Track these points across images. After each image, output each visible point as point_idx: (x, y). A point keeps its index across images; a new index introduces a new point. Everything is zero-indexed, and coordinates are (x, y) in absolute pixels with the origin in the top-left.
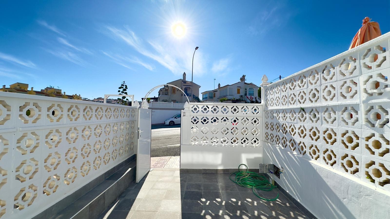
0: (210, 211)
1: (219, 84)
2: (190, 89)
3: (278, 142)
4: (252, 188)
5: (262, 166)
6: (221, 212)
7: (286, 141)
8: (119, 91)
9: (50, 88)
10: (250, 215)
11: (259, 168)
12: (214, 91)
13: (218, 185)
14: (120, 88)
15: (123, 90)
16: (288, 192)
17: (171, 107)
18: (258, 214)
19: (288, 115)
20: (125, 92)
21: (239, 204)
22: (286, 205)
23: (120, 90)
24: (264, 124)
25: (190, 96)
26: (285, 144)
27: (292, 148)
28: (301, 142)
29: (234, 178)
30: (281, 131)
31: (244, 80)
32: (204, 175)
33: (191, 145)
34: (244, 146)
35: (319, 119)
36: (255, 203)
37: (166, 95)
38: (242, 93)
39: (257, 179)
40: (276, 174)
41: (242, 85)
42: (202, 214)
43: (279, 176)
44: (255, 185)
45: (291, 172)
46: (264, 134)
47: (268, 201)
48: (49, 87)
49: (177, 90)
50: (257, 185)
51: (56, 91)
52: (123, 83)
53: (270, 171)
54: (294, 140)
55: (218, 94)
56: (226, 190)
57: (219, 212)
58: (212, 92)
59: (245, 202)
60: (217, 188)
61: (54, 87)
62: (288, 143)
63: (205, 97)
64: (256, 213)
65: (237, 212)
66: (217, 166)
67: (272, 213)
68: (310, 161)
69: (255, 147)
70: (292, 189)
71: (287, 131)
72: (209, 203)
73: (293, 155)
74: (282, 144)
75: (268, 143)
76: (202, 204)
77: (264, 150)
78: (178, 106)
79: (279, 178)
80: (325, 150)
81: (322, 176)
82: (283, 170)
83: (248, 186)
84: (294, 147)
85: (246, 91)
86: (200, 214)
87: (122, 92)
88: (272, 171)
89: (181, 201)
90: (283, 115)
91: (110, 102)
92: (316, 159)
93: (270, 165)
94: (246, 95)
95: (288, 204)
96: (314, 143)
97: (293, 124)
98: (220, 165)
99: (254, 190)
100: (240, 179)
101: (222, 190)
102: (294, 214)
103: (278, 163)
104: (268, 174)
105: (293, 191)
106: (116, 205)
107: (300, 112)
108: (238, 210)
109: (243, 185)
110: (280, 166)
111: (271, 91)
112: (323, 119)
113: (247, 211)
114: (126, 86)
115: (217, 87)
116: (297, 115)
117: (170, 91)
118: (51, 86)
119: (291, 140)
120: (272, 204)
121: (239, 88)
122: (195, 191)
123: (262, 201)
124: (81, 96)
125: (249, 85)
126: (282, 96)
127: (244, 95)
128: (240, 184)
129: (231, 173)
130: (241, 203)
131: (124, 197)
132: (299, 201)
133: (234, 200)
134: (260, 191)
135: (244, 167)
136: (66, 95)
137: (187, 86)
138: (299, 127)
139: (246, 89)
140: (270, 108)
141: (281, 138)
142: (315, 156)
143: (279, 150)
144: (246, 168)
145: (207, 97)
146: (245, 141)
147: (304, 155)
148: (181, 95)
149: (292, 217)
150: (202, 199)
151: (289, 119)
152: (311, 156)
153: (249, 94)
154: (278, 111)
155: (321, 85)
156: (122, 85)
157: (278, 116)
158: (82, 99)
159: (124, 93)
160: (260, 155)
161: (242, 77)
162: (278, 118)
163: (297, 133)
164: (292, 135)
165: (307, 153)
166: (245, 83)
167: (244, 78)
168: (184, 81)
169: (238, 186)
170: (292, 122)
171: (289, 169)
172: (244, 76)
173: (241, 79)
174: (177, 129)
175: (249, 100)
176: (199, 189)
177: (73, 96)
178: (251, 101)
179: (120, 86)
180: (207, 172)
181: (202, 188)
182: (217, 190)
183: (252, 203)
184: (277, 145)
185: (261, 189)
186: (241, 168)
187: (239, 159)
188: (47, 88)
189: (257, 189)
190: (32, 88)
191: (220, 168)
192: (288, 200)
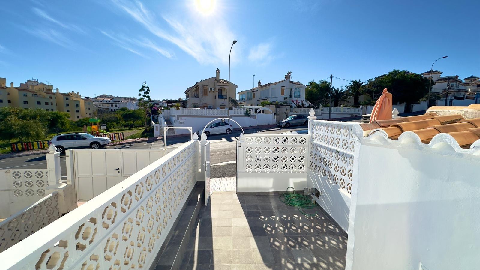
0: (269, 225)
1: (260, 82)
2: (225, 90)
3: (320, 171)
4: (298, 207)
5: (306, 189)
6: (277, 225)
7: (325, 172)
8: (140, 95)
9: (33, 82)
10: (297, 226)
11: (304, 190)
12: (253, 91)
13: (271, 206)
14: (140, 91)
15: (145, 94)
16: (324, 209)
17: (205, 114)
18: (302, 226)
19: (328, 152)
20: (147, 95)
21: (289, 219)
22: (322, 218)
23: (140, 93)
24: (309, 153)
25: (225, 99)
26: (325, 174)
27: (329, 177)
28: (335, 175)
29: (283, 199)
30: (322, 162)
31: (290, 78)
32: (258, 197)
33: (246, 172)
34: (292, 172)
35: (346, 162)
36: (300, 218)
37: (195, 97)
38: (287, 93)
39: (302, 200)
40: (317, 195)
41: (287, 84)
42: (264, 227)
43: (319, 197)
44: (301, 205)
45: (327, 196)
46: (309, 162)
47: (309, 216)
48: (31, 80)
49: (210, 91)
50: (302, 205)
51: (46, 88)
52: (144, 83)
53: (313, 194)
54: (331, 172)
55: (258, 95)
56: (278, 209)
57: (275, 225)
58: (251, 92)
59: (293, 217)
60: (271, 208)
61: (38, 80)
62: (327, 173)
63: (242, 98)
64: (301, 224)
65: (288, 225)
66: (268, 189)
67: (312, 224)
68: (339, 190)
69: (301, 172)
70: (327, 208)
71: (326, 164)
72: (267, 219)
73: (330, 183)
74: (323, 173)
75: (312, 170)
76: (262, 220)
77: (308, 175)
78: (213, 113)
79: (319, 199)
80: (348, 183)
81: (345, 200)
82: (322, 194)
83: (295, 205)
84: (331, 177)
85: (292, 92)
86: (263, 227)
87: (143, 96)
88: (314, 194)
89: (247, 218)
90: (325, 151)
91: (120, 101)
92: (343, 188)
93: (313, 188)
94: (292, 96)
95: (323, 218)
96: (343, 177)
97: (331, 160)
98: (271, 188)
99: (300, 209)
100: (289, 200)
101: (275, 209)
102: (326, 224)
103: (319, 187)
104: (311, 195)
105: (328, 209)
106: (200, 224)
107: (336, 153)
108: (289, 223)
109: (290, 204)
110: (320, 190)
111: (316, 127)
112: (349, 162)
113: (295, 224)
114: (148, 88)
115: (256, 86)
116: (335, 154)
117: (200, 92)
118: (34, 78)
119: (329, 172)
120: (312, 218)
121: (283, 88)
122: (254, 210)
123: (305, 216)
124: (79, 94)
125: (295, 84)
126: (325, 136)
127: (289, 97)
128: (289, 204)
129: (280, 195)
130: (290, 219)
131: (202, 217)
132: (331, 215)
133: (285, 216)
134: (304, 209)
135: (291, 190)
136: (60, 93)
137: (222, 86)
138: (335, 163)
139: (291, 90)
140: (315, 141)
141: (322, 168)
142: (343, 186)
143: (320, 178)
144: (293, 190)
145: (244, 99)
146: (292, 167)
147: (336, 184)
148: (215, 97)
149: (325, 226)
150: (261, 217)
151: (329, 156)
152: (340, 186)
153: (295, 95)
154: (321, 146)
155: (350, 139)
156: (143, 87)
157: (321, 150)
158: (82, 98)
159: (145, 97)
160: (305, 179)
161: (287, 74)
162: (321, 151)
163: (333, 168)
164: (330, 168)
165: (338, 183)
166: (291, 82)
167: (289, 76)
168: (217, 80)
169: (287, 205)
170: (330, 158)
171: (326, 193)
172: (289, 73)
173: (286, 77)
174: (216, 143)
175: (295, 104)
176: (257, 209)
177: (70, 94)
178: (296, 105)
179: (141, 88)
180: (261, 194)
181: (259, 208)
182: (272, 209)
183: (298, 218)
184: (319, 173)
185: (305, 207)
186: (289, 190)
187: (287, 182)
188: (29, 81)
189: (302, 207)
190: (12, 84)
191: (272, 190)
192: (323, 214)
